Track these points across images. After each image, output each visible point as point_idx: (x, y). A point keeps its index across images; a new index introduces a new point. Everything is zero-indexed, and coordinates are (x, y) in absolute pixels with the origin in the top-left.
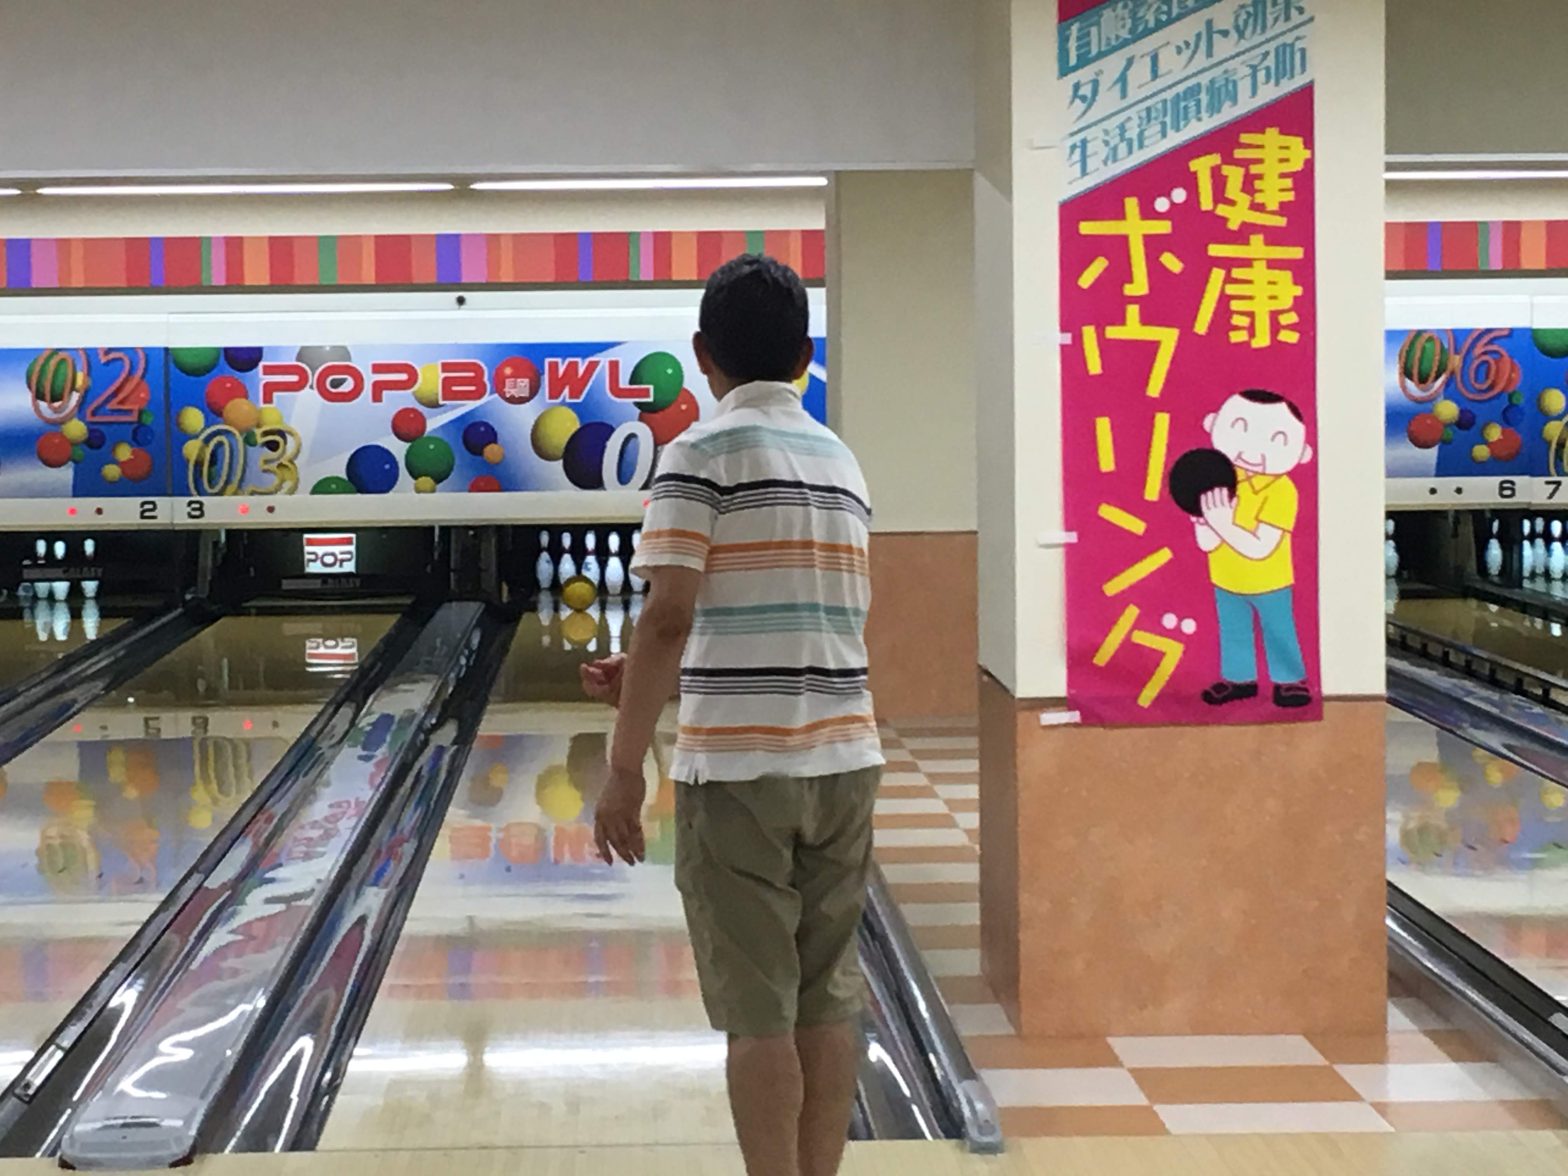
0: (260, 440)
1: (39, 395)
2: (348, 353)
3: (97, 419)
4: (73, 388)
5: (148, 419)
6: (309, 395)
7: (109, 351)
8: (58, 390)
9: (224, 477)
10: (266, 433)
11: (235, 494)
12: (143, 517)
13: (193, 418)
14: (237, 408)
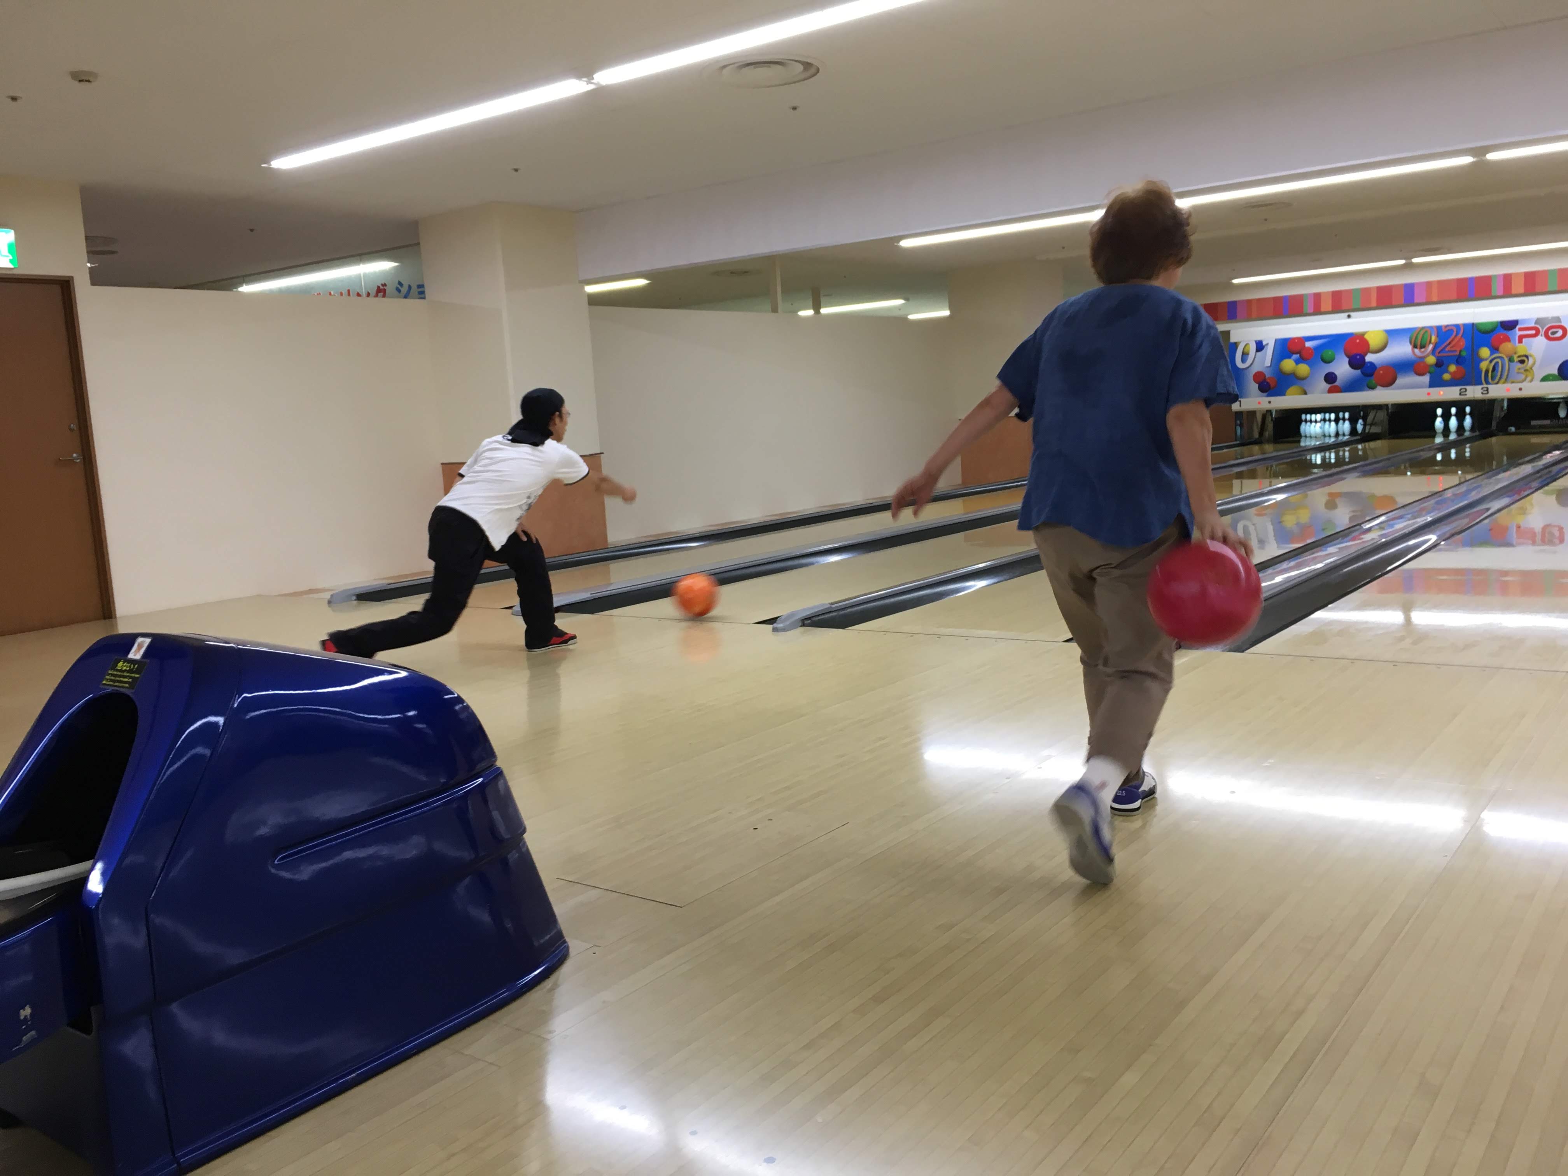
0: (1516, 359)
1: (1415, 346)
2: (1560, 319)
3: (1442, 354)
4: (1430, 342)
5: (1464, 353)
6: (1541, 340)
7: (1447, 326)
8: (1423, 343)
9: (1499, 376)
10: (1519, 357)
11: (1504, 383)
12: (1460, 394)
13: (1485, 352)
14: (1506, 347)
